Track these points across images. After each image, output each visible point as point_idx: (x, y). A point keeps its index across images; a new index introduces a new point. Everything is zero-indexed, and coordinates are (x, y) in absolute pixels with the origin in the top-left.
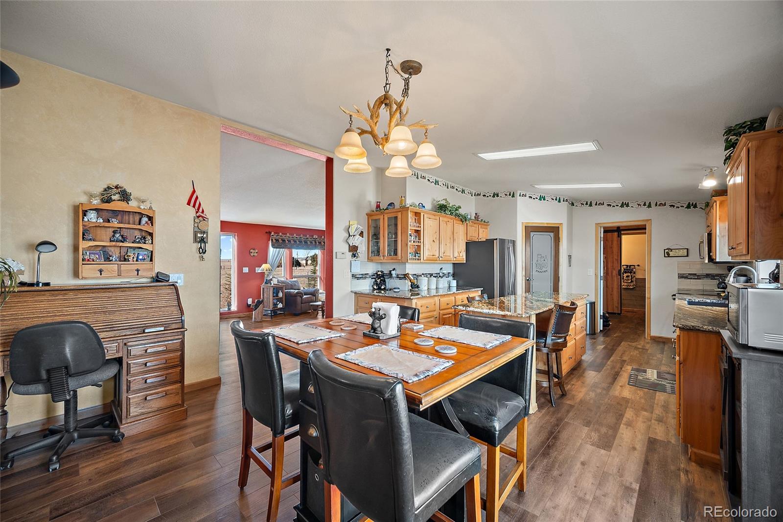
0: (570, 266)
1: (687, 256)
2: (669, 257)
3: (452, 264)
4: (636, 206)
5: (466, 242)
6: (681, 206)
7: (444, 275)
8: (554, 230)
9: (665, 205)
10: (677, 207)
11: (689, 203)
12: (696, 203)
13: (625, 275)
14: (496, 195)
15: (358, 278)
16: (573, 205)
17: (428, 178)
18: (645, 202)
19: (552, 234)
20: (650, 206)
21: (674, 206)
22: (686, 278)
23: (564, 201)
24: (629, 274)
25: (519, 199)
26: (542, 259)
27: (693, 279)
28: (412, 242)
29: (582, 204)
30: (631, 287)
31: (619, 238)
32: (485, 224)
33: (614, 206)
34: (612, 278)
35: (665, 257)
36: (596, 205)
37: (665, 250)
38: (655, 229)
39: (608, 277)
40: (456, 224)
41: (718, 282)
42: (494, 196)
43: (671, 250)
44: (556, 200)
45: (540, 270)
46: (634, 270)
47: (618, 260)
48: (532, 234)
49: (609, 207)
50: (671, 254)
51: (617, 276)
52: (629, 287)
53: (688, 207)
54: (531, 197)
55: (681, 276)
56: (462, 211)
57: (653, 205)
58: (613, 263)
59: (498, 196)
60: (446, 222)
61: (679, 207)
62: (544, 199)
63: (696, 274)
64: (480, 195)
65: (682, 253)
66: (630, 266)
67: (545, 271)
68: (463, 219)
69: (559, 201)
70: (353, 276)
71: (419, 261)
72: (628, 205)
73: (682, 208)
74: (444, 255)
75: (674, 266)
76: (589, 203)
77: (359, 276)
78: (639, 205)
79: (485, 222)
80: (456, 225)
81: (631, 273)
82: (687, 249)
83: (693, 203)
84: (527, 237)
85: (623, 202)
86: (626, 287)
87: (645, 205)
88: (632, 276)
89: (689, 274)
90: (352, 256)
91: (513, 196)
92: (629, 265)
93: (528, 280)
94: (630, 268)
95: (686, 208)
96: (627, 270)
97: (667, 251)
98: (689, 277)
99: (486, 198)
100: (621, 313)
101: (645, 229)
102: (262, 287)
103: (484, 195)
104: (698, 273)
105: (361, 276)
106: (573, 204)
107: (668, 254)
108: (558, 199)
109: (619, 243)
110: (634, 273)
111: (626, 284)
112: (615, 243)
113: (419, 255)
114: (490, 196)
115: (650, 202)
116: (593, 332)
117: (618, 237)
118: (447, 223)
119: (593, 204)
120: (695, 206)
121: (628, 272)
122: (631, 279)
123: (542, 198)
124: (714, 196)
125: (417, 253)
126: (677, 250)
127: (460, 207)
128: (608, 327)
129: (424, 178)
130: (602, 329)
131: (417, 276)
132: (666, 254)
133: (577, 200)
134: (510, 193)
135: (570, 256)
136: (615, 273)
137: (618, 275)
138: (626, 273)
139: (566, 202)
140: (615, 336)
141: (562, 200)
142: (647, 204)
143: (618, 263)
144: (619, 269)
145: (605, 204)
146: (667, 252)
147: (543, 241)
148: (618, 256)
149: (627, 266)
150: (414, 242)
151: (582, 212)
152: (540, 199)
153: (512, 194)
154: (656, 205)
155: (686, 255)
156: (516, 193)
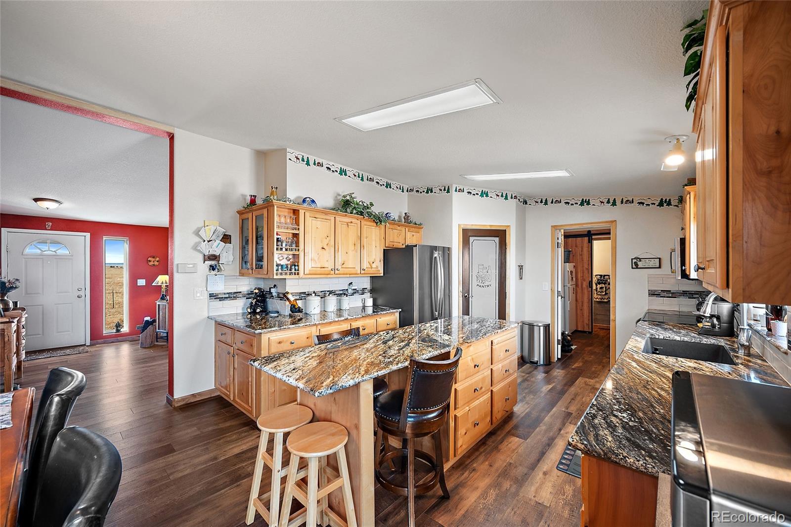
0: (521, 279)
1: (660, 267)
2: (637, 268)
3: (369, 278)
4: (598, 203)
5: (384, 250)
6: (652, 204)
7: (355, 292)
8: (500, 235)
9: (633, 203)
10: (647, 205)
11: (662, 199)
12: (670, 200)
13: (599, 286)
14: (430, 190)
15: (221, 299)
16: (526, 204)
17: (328, 166)
18: (609, 199)
19: (497, 239)
20: (614, 204)
21: (643, 203)
22: (658, 295)
23: (512, 198)
24: (603, 286)
25: (455, 195)
26: (485, 271)
27: (667, 297)
28: (284, 249)
29: (536, 202)
30: (605, 300)
31: (590, 244)
32: (418, 226)
33: (572, 204)
34: (582, 290)
35: (632, 268)
36: (552, 203)
37: (632, 259)
38: (620, 233)
39: (578, 289)
40: (365, 226)
41: (697, 302)
42: (427, 192)
43: (640, 260)
44: (502, 196)
45: (481, 285)
46: (609, 280)
47: (588, 269)
48: (472, 239)
49: (567, 206)
50: (640, 264)
51: (587, 289)
52: (603, 300)
53: (661, 204)
54: (471, 193)
55: (652, 294)
56: (375, 210)
57: (618, 202)
58: (583, 273)
59: (432, 192)
60: (348, 223)
61: (649, 205)
62: (487, 196)
63: (670, 291)
64: (413, 190)
65: (653, 263)
66: (605, 276)
67: (488, 286)
68: (378, 220)
69: (506, 198)
70: (211, 295)
71: (297, 276)
72: (588, 203)
73: (653, 205)
74: (344, 266)
75: (644, 279)
76: (544, 201)
77: (224, 296)
78: (602, 202)
79: (416, 224)
80: (365, 228)
81: (605, 284)
82: (660, 259)
83: (666, 199)
84: (466, 243)
85: (583, 199)
86: (600, 300)
87: (608, 202)
88: (606, 288)
89: (662, 291)
90: (210, 270)
91: (448, 192)
92: (603, 274)
93: (466, 296)
94: (604, 278)
95: (657, 206)
96: (601, 280)
97: (635, 260)
98: (663, 294)
99: (419, 194)
100: (592, 331)
101: (609, 233)
102: (157, 304)
103: (417, 191)
104: (674, 289)
105: (227, 296)
106: (525, 202)
107: (636, 265)
108: (504, 196)
109: (590, 250)
110: (609, 284)
111: (599, 297)
112: (585, 249)
113: (297, 268)
114: (424, 191)
115: (615, 199)
116: (548, 363)
117: (589, 242)
118: (350, 226)
119: (549, 202)
120: (669, 204)
121: (602, 283)
122: (606, 291)
123: (484, 194)
124: (686, 185)
125: (295, 266)
126: (648, 260)
127: (372, 204)
128: (571, 352)
129: (320, 165)
130: (559, 357)
131: (304, 296)
132: (633, 264)
133: (530, 197)
134: (445, 188)
135: (521, 268)
136: (585, 284)
137: (589, 287)
138: (599, 283)
139: (515, 200)
140: (573, 367)
141: (509, 197)
142: (611, 201)
143: (588, 273)
144: (590, 280)
145: (563, 202)
146: (635, 262)
147: (486, 248)
148: (589, 264)
149: (601, 276)
150: (286, 250)
151: (535, 212)
152: (482, 196)
153: (446, 189)
154: (622, 202)
155: (658, 266)
156: (452, 187)
